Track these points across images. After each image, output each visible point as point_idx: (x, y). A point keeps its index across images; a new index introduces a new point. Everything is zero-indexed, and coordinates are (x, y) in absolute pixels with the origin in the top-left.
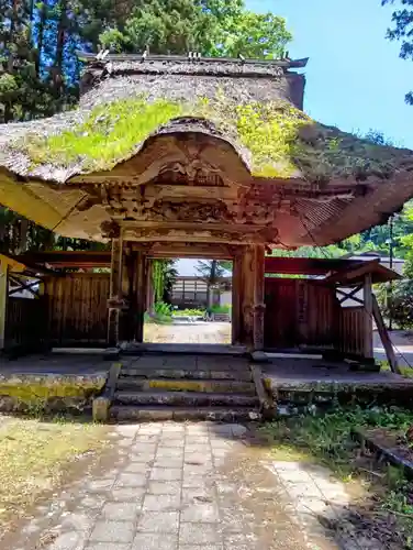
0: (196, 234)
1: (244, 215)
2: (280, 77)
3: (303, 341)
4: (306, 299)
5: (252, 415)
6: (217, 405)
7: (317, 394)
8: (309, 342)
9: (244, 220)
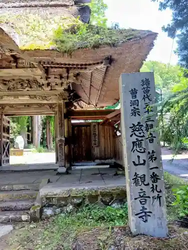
0: (20, 98)
1: (48, 84)
2: (72, 6)
3: (97, 158)
4: (97, 133)
5: (24, 217)
6: (6, 210)
7: (74, 197)
8: (101, 159)
9: (49, 88)
